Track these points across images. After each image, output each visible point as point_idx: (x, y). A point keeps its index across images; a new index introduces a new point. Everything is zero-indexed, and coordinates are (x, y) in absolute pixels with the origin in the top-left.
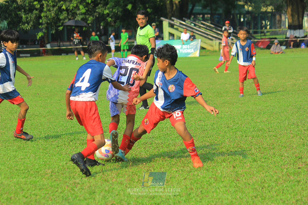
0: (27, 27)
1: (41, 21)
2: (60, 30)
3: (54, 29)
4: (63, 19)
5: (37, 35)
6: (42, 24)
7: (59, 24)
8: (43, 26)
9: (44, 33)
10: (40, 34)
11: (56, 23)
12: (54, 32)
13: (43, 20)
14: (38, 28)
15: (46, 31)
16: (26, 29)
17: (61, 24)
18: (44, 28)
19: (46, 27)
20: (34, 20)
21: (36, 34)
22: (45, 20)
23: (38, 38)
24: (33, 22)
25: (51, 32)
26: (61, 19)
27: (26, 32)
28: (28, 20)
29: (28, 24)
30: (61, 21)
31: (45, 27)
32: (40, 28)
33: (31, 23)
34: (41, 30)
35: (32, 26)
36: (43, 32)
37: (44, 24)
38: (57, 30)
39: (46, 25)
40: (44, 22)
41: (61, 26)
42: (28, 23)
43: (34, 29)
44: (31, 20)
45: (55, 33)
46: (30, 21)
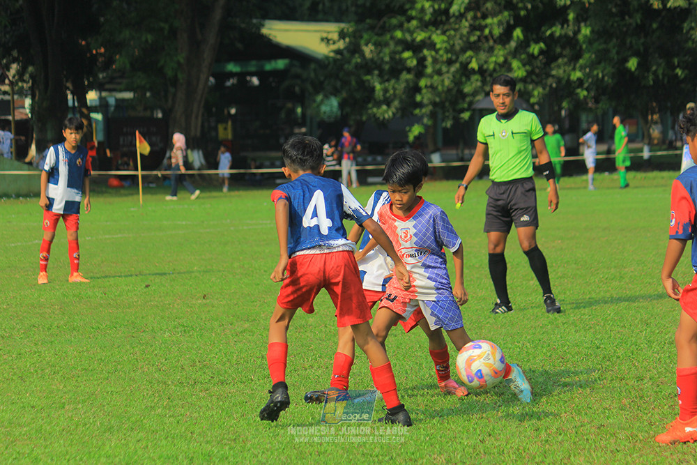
0: (385, 112)
1: (418, 98)
2: (465, 121)
3: (451, 117)
4: (471, 92)
5: (410, 131)
6: (420, 105)
7: (460, 106)
8: (424, 110)
9: (426, 127)
10: (416, 130)
11: (454, 103)
12: (449, 124)
13: (424, 97)
14: (412, 114)
15: (430, 123)
16: (384, 118)
17: (466, 106)
18: (427, 116)
19: (431, 112)
20: (403, 96)
21: (408, 129)
22: (429, 95)
23: (411, 138)
24: (401, 101)
25: (444, 125)
26: (465, 94)
27: (383, 124)
28: (388, 95)
29: (389, 105)
30: (468, 99)
31: (428, 112)
32: (416, 115)
33: (396, 103)
34: (418, 120)
35: (397, 109)
36: (423, 124)
37: (427, 105)
38: (457, 120)
39: (430, 107)
40: (425, 101)
41: (467, 110)
42: (388, 103)
43: (402, 116)
44: (395, 95)
45: (452, 126)
46: (392, 97)
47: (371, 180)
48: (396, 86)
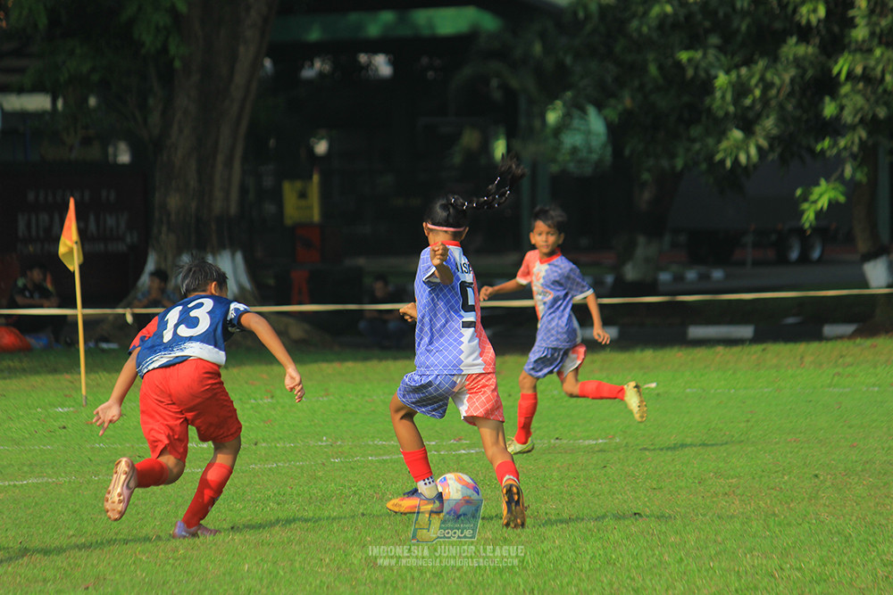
47: (696, 332)
48: (769, 76)
